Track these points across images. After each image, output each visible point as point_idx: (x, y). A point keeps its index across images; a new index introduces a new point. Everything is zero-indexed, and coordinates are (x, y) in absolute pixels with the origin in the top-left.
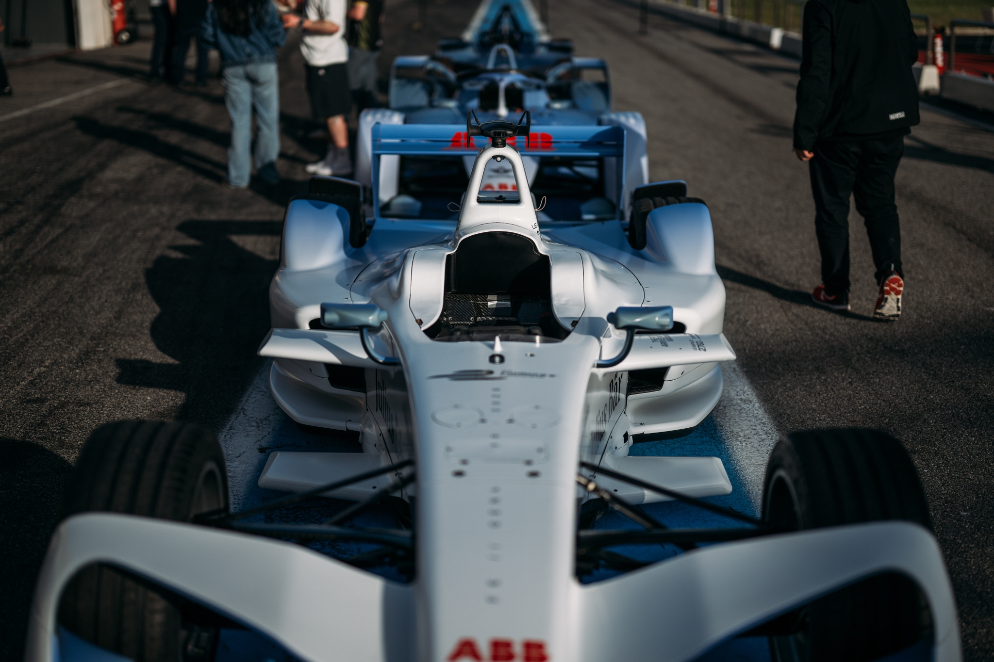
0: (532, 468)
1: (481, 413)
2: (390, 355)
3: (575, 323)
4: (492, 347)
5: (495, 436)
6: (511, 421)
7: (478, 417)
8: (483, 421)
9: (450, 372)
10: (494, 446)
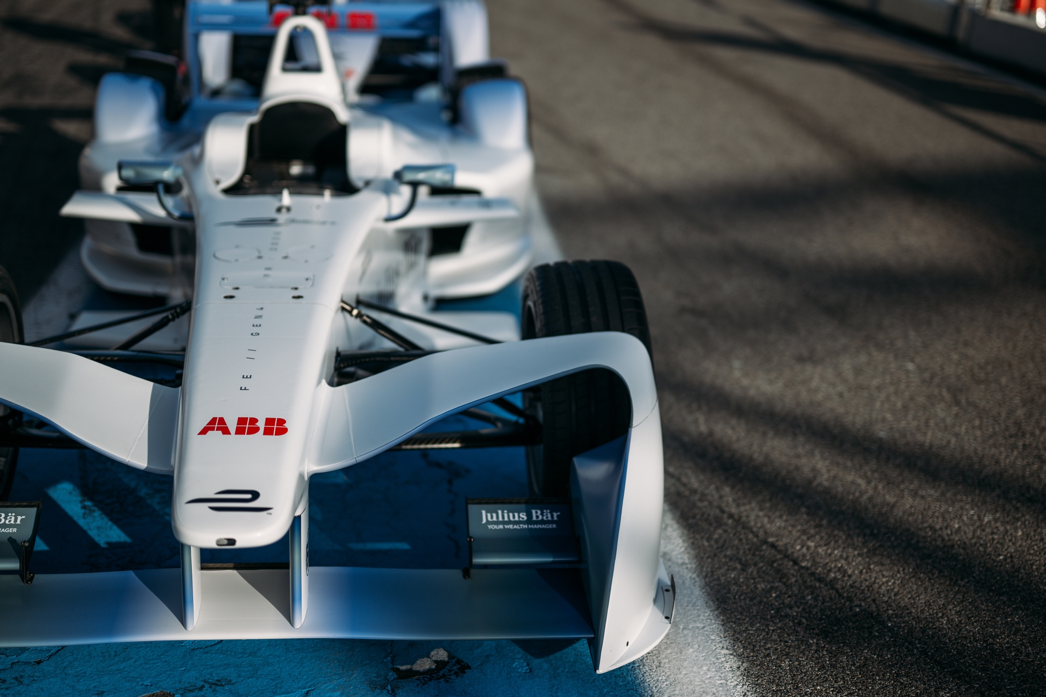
0: (296, 293)
1: (259, 252)
2: (186, 210)
3: (368, 183)
4: (281, 200)
5: (268, 269)
6: (286, 257)
7: (257, 254)
8: (260, 257)
9: (238, 219)
10: (266, 276)
